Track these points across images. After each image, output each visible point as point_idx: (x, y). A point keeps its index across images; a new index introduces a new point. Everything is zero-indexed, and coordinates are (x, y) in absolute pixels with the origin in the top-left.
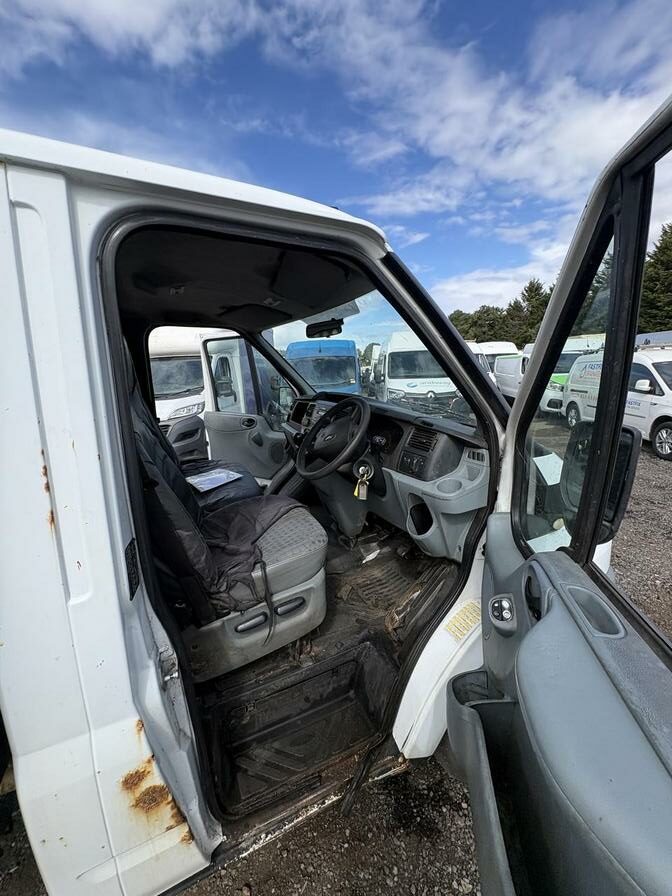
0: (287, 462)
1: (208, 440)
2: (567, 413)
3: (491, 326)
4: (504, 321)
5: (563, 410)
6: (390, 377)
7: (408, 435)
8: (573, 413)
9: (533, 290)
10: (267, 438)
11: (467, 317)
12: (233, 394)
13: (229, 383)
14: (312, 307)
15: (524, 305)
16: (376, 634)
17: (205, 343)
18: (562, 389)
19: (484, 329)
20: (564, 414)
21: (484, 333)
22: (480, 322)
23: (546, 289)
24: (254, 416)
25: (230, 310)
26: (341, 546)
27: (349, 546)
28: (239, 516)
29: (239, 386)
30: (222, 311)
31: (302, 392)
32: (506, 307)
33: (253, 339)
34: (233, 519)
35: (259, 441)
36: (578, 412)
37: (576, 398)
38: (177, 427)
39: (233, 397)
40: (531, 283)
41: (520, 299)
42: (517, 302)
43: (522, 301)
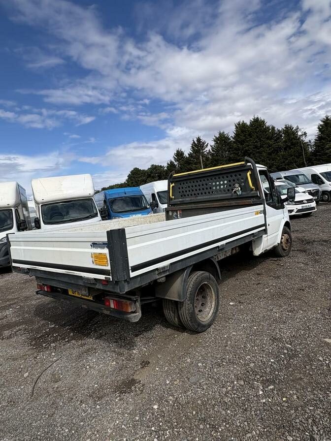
3: (159, 177)
4: (166, 174)
9: (179, 154)
15: (176, 163)
22: (152, 175)
23: (186, 154)
32: (166, 165)
40: (178, 151)
42: (171, 162)
43: (174, 161)
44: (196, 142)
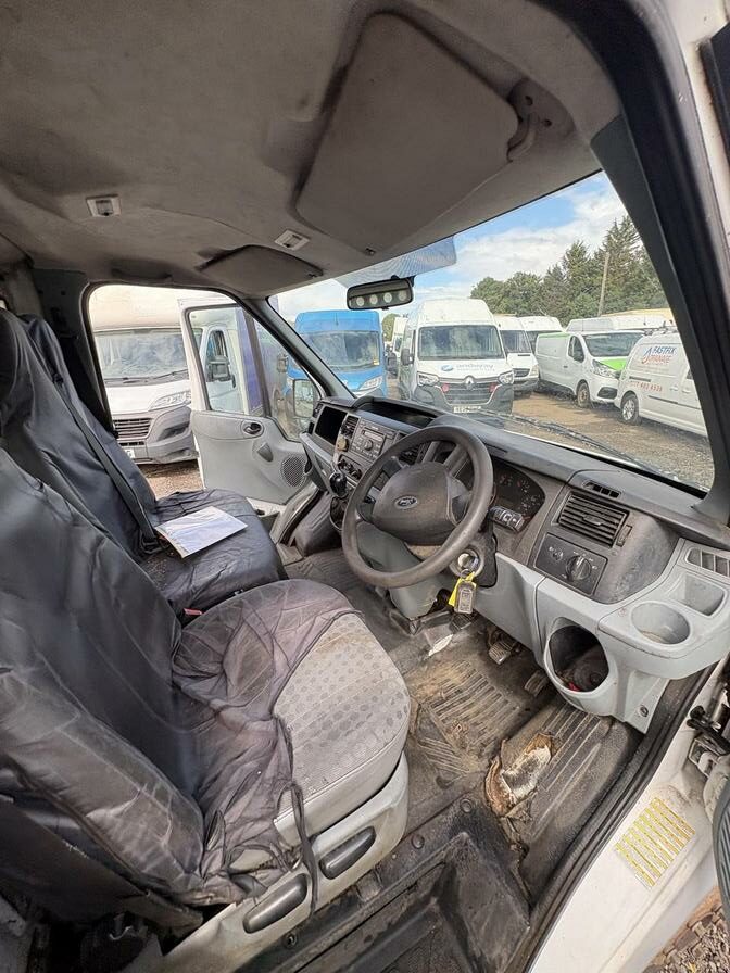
0: (307, 483)
1: (197, 449)
2: (622, 404)
3: (527, 297)
4: (541, 291)
5: (617, 401)
6: (421, 358)
7: (556, 502)
8: (629, 405)
9: (576, 253)
10: (279, 451)
11: (498, 286)
12: (230, 377)
13: (226, 365)
14: (369, 251)
15: (564, 272)
16: (473, 812)
17: (187, 312)
18: (618, 376)
19: (517, 301)
20: (619, 406)
21: (517, 305)
22: (513, 292)
23: (590, 254)
24: (259, 420)
25: (220, 257)
26: (396, 629)
27: (409, 631)
28: (244, 627)
29: (238, 368)
30: (206, 261)
31: (329, 391)
32: (544, 275)
33: (254, 308)
34: (234, 633)
35: (268, 456)
36: (636, 403)
37: (636, 388)
38: (161, 420)
39: (231, 381)
40: (574, 247)
41: (560, 265)
42: (557, 270)
43: (562, 268)
44: (619, 227)
